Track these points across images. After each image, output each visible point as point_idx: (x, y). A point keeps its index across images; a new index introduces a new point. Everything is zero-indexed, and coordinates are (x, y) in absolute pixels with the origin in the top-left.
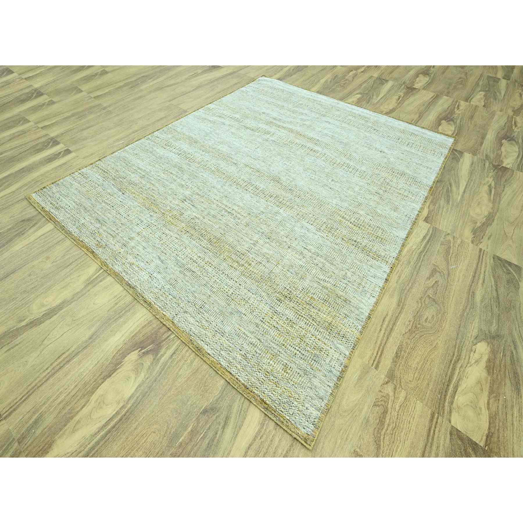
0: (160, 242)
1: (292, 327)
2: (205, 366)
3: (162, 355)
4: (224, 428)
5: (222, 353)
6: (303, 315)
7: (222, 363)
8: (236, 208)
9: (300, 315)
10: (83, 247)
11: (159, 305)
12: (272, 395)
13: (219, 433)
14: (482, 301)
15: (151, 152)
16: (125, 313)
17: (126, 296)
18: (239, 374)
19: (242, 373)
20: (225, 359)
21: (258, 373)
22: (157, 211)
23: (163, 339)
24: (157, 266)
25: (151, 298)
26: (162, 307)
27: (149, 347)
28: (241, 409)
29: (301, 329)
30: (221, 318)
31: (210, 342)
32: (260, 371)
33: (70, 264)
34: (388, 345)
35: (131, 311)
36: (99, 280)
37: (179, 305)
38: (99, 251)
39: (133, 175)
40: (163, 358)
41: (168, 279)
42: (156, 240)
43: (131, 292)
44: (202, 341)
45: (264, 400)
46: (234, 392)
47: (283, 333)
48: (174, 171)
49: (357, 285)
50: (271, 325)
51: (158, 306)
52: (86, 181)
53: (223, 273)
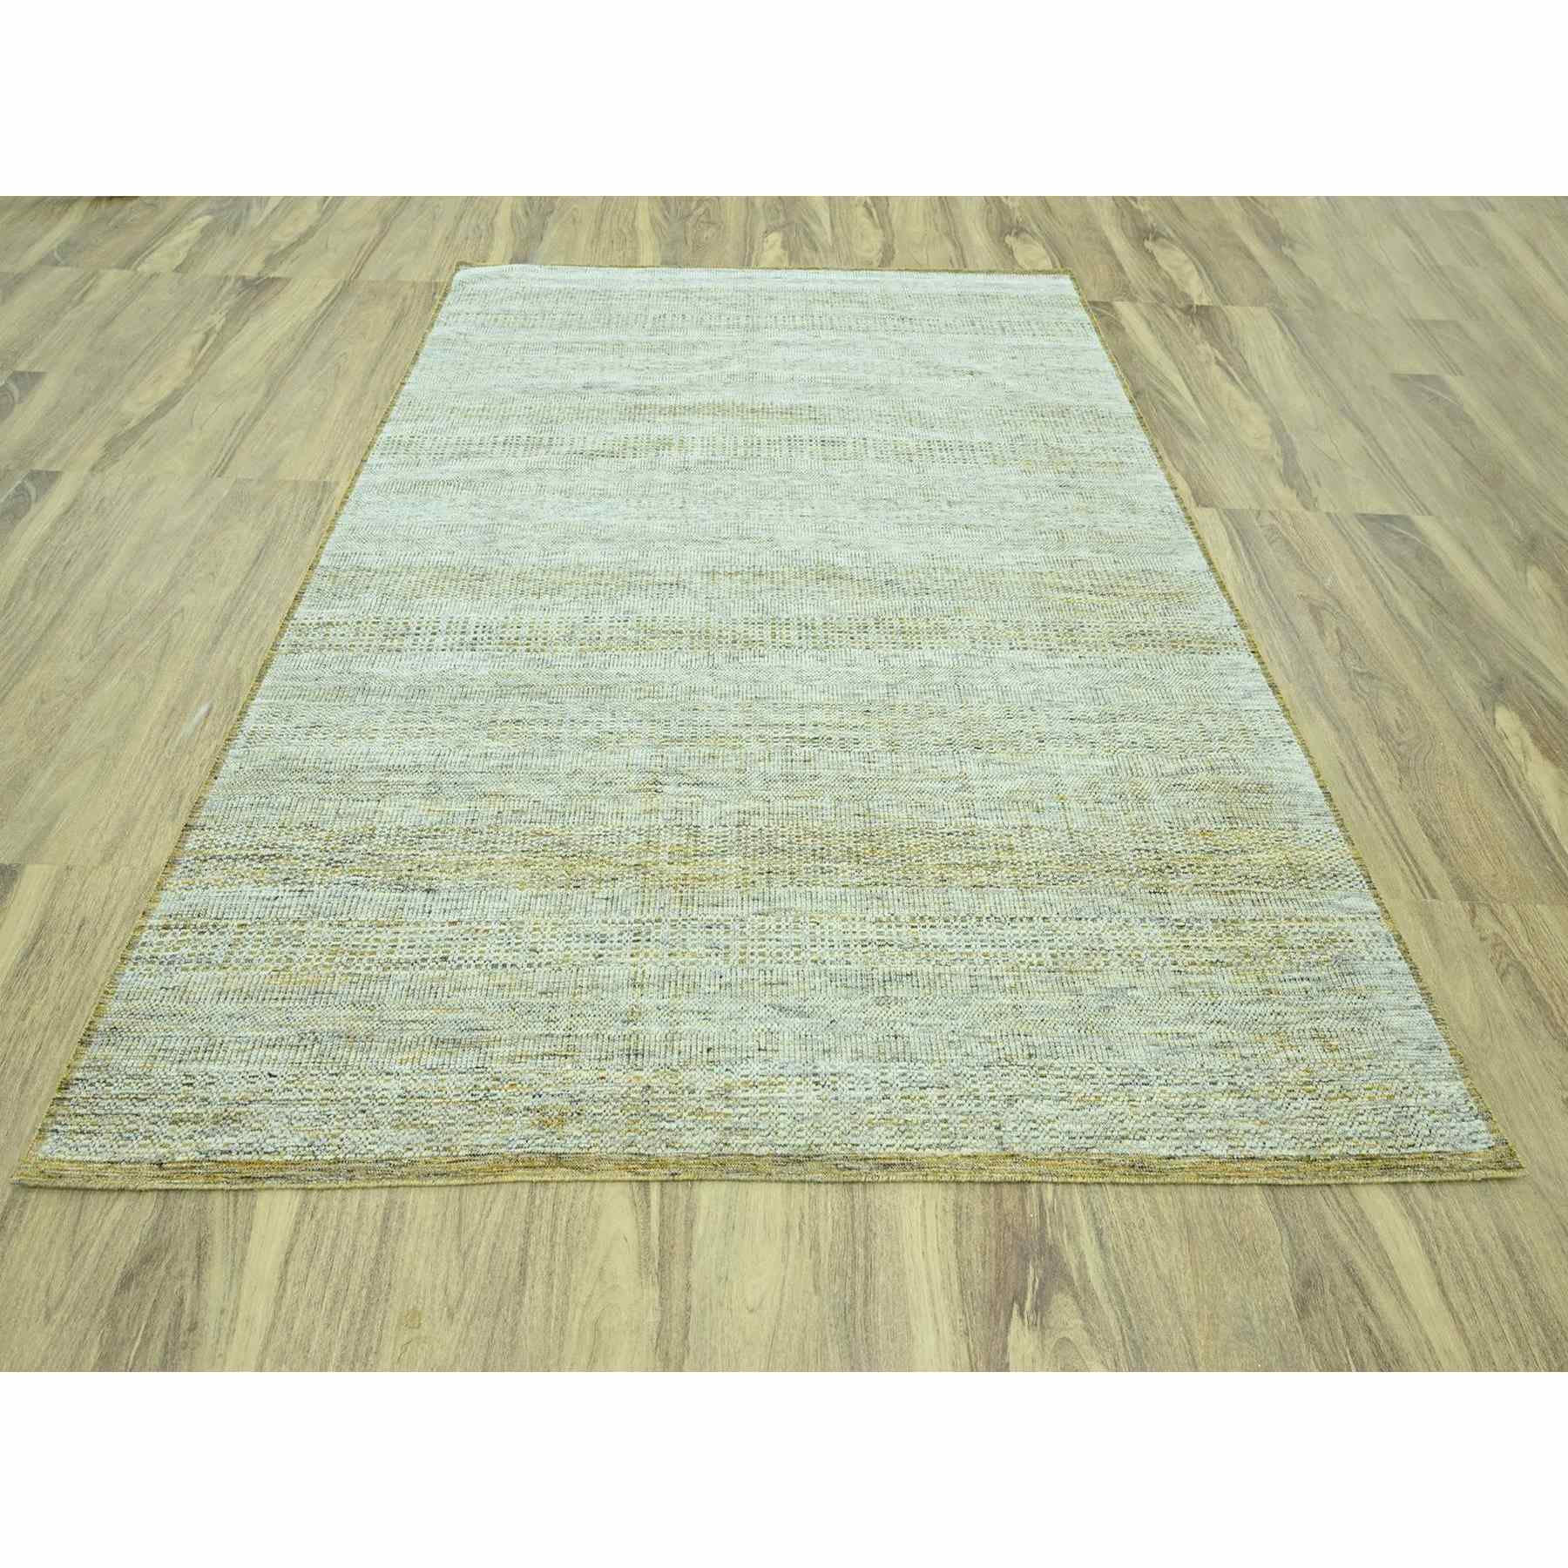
0: (726, 961)
1: (1239, 933)
2: (1193, 1195)
3: (1082, 1267)
4: (1367, 1302)
5: (1191, 1127)
6: (1232, 888)
7: (1216, 1152)
8: (819, 716)
9: (1226, 893)
10: (502, 1170)
11: (931, 1141)
12: (1364, 1127)
13: (1372, 1323)
14: (1426, 626)
15: (365, 690)
16: (866, 1248)
17: (814, 1201)
18: (1269, 1144)
19: (1270, 1134)
20: (1209, 1134)
21: (1295, 1104)
22: (609, 871)
23: (1036, 1223)
24: (803, 1039)
25: (890, 1142)
26: (944, 1141)
27: (1030, 1281)
28: (1351, 1222)
29: (1259, 925)
30: (1098, 1041)
31: (1139, 1126)
32: (1295, 1095)
33: (523, 1264)
34: (1405, 832)
35: (879, 1228)
36: (681, 1228)
37: (977, 1097)
38: (573, 1138)
39: (390, 808)
40: (1091, 1273)
41: (871, 1050)
42: (709, 963)
43: (820, 1176)
44: (1123, 1138)
45: (1364, 1152)
46: (1299, 1194)
47: (1239, 964)
48: (516, 707)
49: (1241, 738)
50: (1203, 964)
51: (929, 1146)
52: (229, 938)
53: (979, 919)
